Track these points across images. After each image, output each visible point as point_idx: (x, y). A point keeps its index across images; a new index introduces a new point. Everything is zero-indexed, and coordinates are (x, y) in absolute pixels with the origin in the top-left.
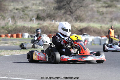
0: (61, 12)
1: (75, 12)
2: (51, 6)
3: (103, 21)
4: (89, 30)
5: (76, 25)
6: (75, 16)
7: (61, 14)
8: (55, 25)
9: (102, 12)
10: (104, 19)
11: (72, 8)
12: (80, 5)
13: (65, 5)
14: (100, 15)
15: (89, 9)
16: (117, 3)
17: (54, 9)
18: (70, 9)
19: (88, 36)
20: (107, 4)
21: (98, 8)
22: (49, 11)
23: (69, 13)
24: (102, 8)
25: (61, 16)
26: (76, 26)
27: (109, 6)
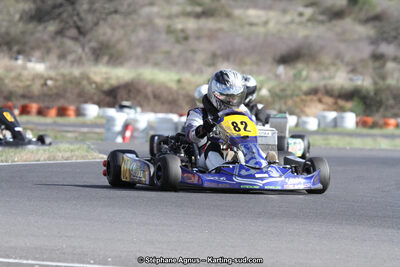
0: (45, 28)
1: (92, 29)
2: (12, 10)
3: (186, 63)
4: (139, 91)
5: (95, 73)
6: (93, 44)
7: (46, 37)
8: (25, 73)
9: (183, 31)
10: (189, 54)
11: (83, 15)
12: (109, 6)
13: (61, 5)
14: (178, 41)
15: (141, 21)
16: (231, 2)
17: (21, 18)
18: (75, 18)
19: (136, 112)
20: (199, 5)
21: (170, 17)
22: (5, 24)
23: (73, 32)
24: (182, 19)
25: (44, 42)
26: (98, 79)
27: (206, 14)
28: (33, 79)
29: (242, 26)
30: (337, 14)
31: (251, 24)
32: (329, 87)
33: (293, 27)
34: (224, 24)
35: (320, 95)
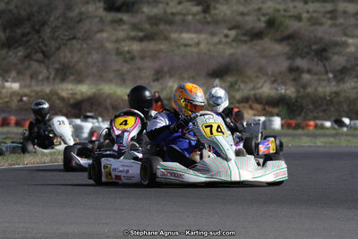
0: (16, 54)
1: (55, 53)
4: (100, 104)
5: (62, 90)
6: (57, 66)
7: (16, 61)
8: (4, 91)
9: (129, 52)
10: (137, 72)
11: (47, 41)
12: (68, 34)
13: (29, 33)
14: (126, 61)
15: (95, 45)
16: (168, 27)
18: (41, 44)
20: (142, 30)
21: (117, 41)
23: (39, 56)
24: (128, 43)
26: (64, 94)
27: (148, 37)
28: (11, 97)
29: (178, 47)
30: (257, 35)
31: (186, 45)
32: (258, 96)
33: (220, 46)
34: (163, 46)
35: (250, 103)
